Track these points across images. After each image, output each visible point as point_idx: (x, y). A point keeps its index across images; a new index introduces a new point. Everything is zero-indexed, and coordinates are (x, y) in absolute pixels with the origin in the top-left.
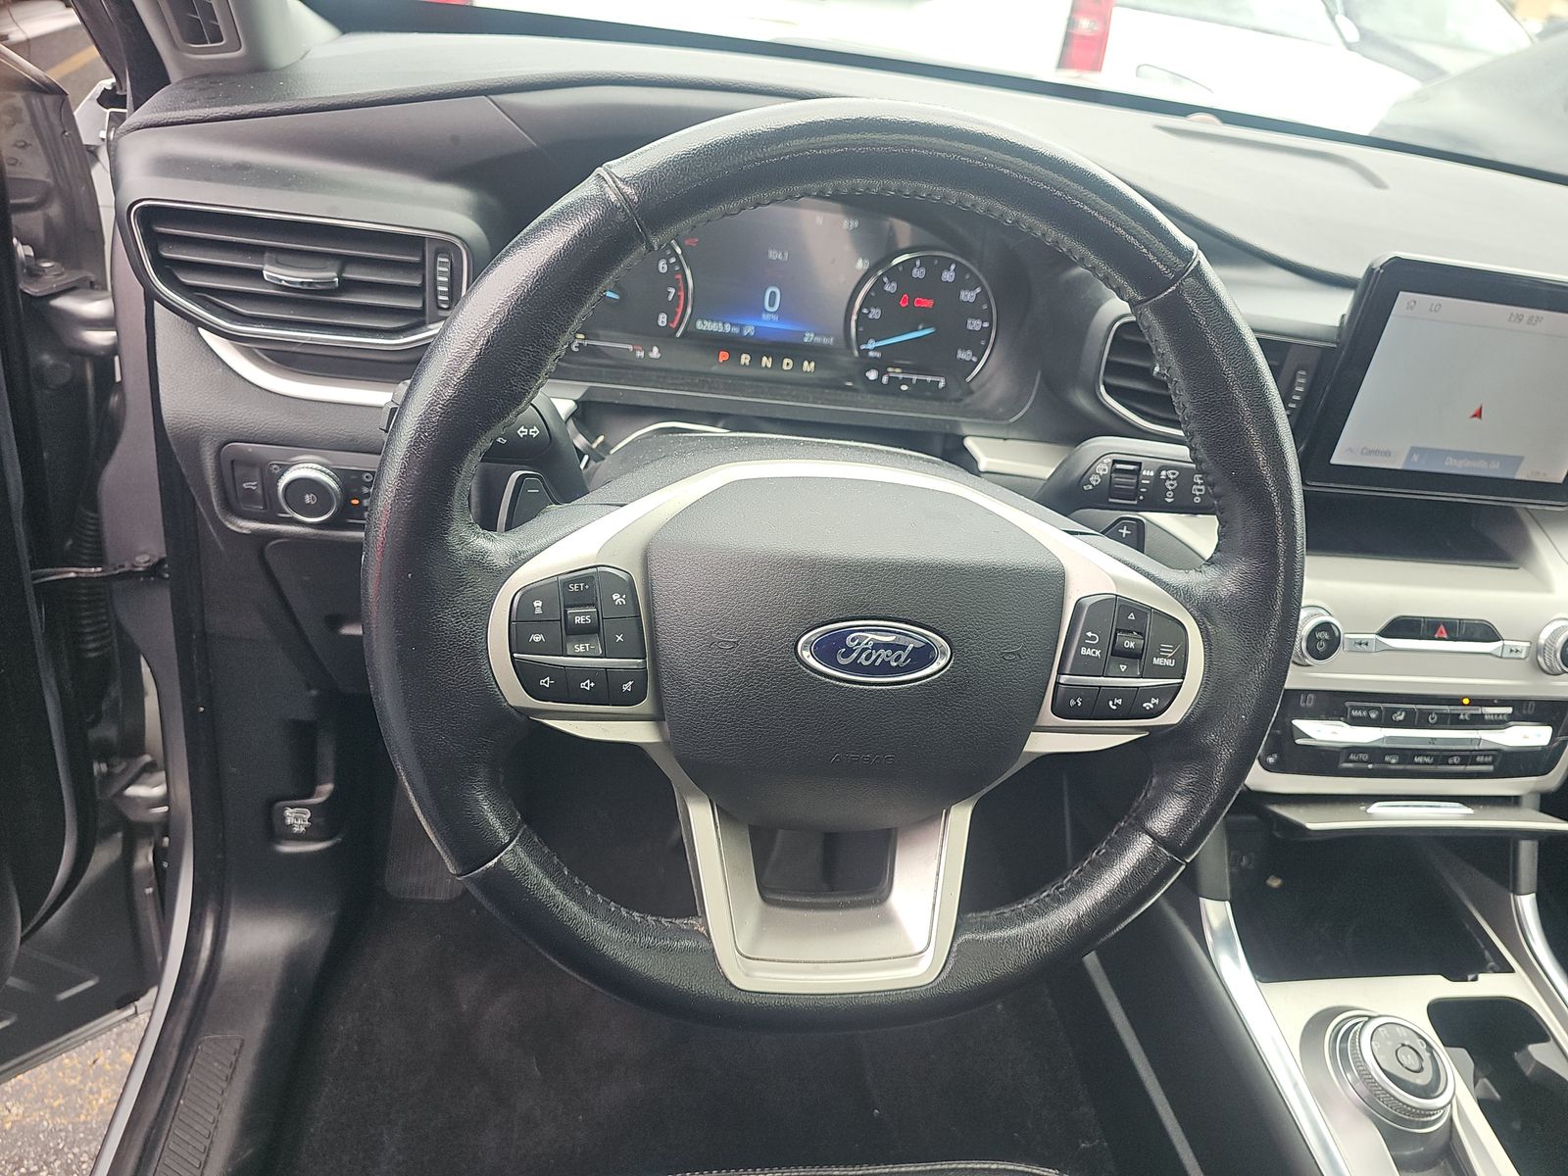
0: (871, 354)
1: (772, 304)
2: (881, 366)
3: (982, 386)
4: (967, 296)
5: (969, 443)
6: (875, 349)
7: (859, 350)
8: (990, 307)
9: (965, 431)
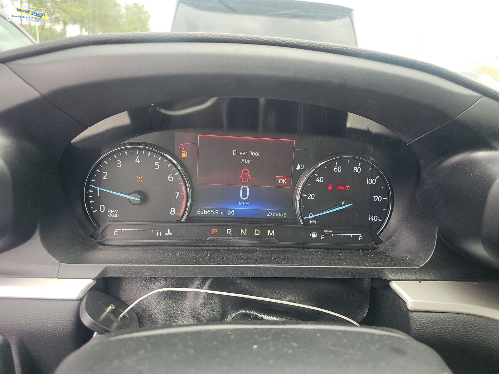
0: (311, 221)
1: (244, 196)
2: (319, 229)
3: (389, 238)
4: (371, 181)
5: (395, 286)
6: (314, 219)
7: (303, 220)
8: (386, 186)
9: (390, 276)
